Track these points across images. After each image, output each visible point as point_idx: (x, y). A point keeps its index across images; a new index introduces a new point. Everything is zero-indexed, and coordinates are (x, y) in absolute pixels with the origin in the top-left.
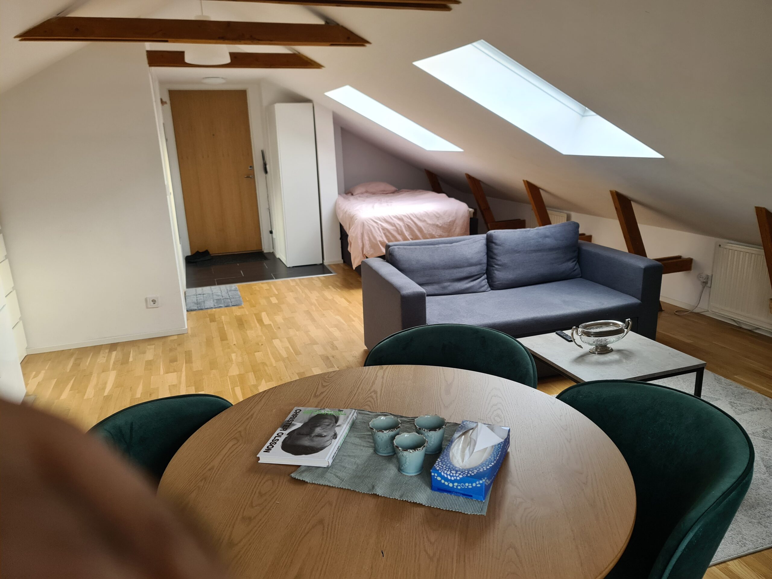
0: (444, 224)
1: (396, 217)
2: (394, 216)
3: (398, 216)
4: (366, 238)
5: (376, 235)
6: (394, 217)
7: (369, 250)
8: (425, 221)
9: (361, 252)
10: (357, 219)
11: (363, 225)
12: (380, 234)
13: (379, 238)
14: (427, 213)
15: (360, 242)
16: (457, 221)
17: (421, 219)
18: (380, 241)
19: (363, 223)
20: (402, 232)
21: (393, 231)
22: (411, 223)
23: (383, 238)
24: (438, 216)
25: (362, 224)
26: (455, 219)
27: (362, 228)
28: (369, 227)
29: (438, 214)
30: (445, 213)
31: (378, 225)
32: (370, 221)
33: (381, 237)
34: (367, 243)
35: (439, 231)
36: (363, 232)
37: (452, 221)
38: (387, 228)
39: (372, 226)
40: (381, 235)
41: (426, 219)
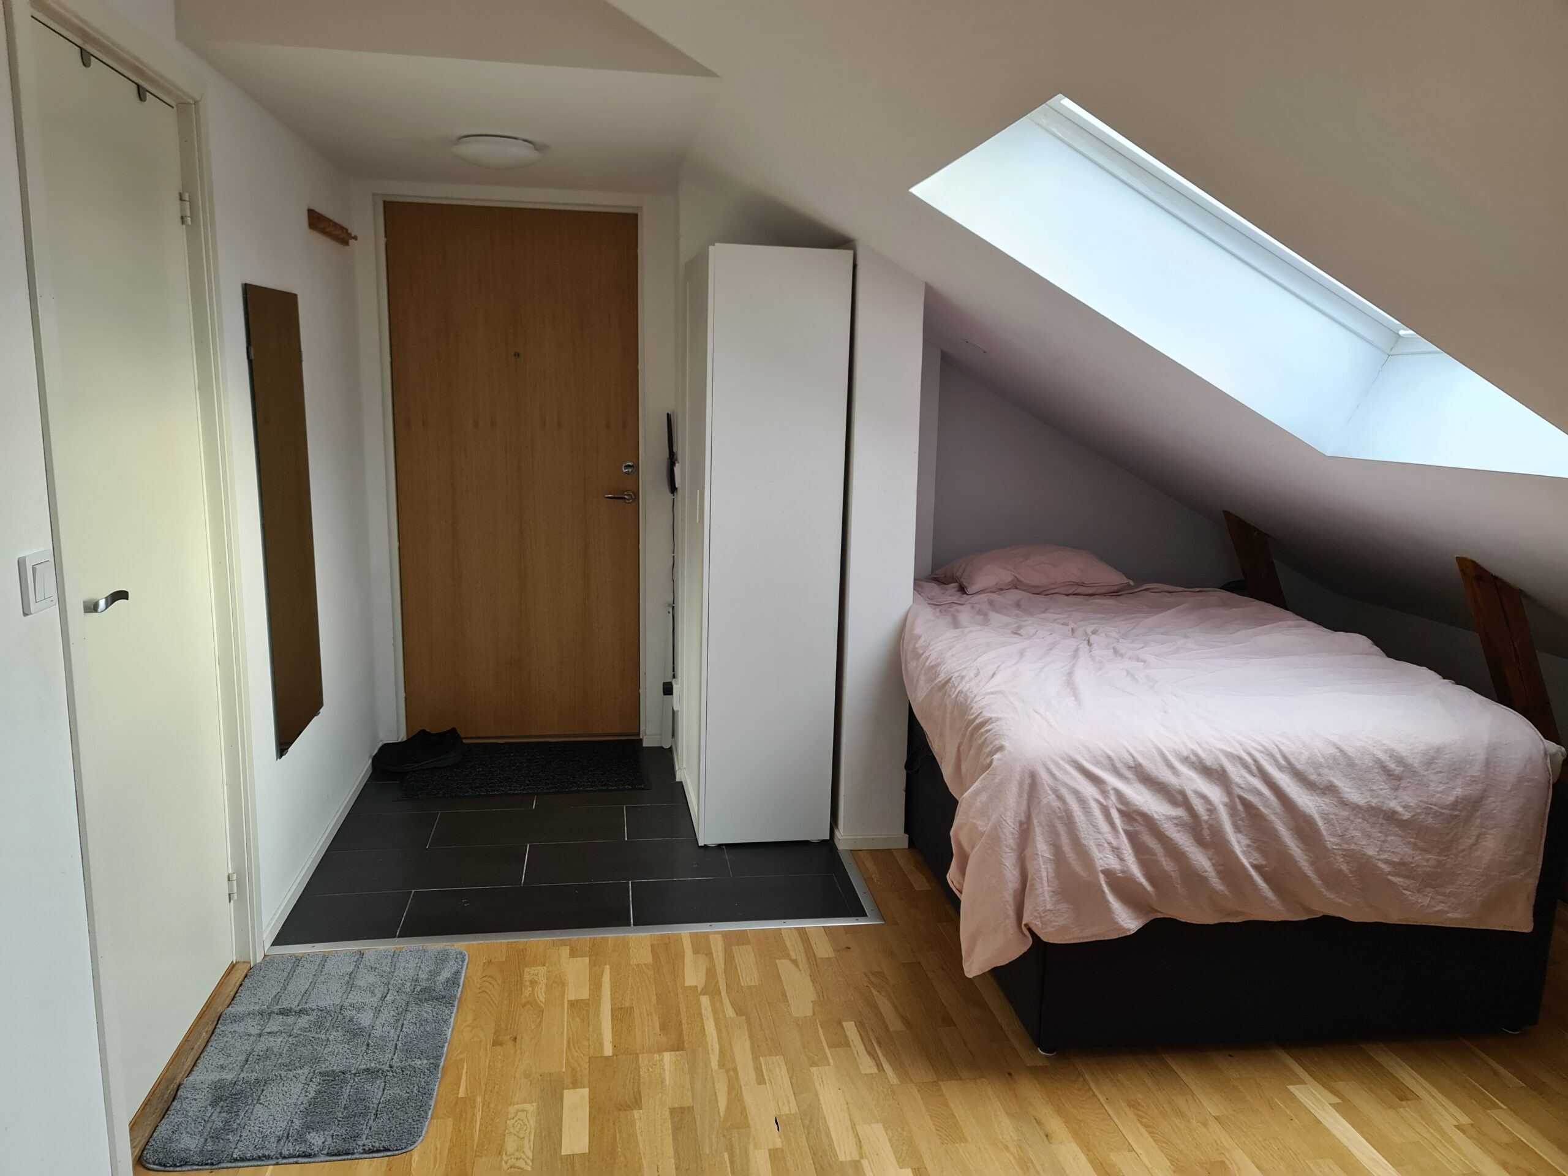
0: (1427, 810)
1: (1193, 758)
2: (1185, 753)
3: (1203, 755)
4: (1042, 847)
5: (1089, 840)
6: (1185, 760)
7: (1049, 906)
8: (1329, 790)
9: (1011, 912)
10: (1001, 748)
11: (1032, 785)
12: (1110, 837)
13: (1105, 860)
14: (1341, 751)
15: (1009, 861)
16: (1492, 804)
17: (1313, 777)
18: (1108, 873)
19: (1033, 777)
20: (1217, 832)
21: (1176, 825)
22: (1259, 794)
23: (1122, 860)
24: (1398, 770)
25: (1028, 781)
26: (1485, 791)
27: (1025, 796)
28: (1060, 798)
29: (1400, 761)
30: (1431, 759)
31: (1104, 793)
32: (1066, 772)
33: (1116, 851)
34: (1043, 869)
35: (1398, 839)
36: (1029, 817)
37: (1466, 798)
38: (1145, 809)
39: (1076, 793)
40: (1115, 844)
41: (1339, 782)
